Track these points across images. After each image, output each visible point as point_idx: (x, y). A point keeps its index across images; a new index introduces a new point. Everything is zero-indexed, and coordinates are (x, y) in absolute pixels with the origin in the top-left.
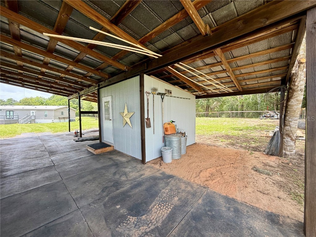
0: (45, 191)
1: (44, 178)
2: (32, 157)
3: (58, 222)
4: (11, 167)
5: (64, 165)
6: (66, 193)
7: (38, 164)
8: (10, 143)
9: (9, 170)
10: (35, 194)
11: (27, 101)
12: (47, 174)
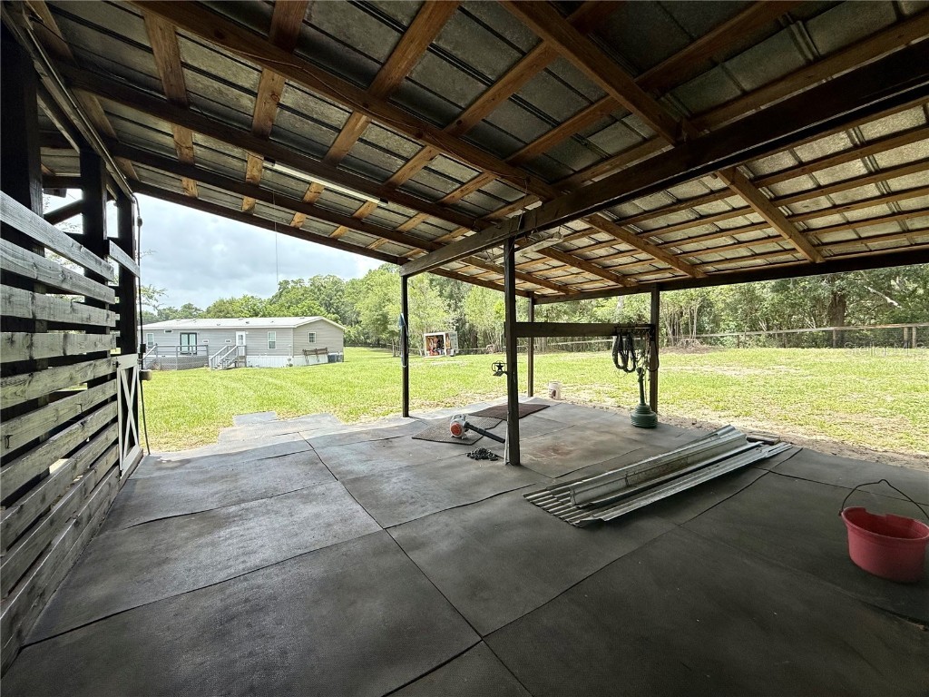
11: (222, 307)
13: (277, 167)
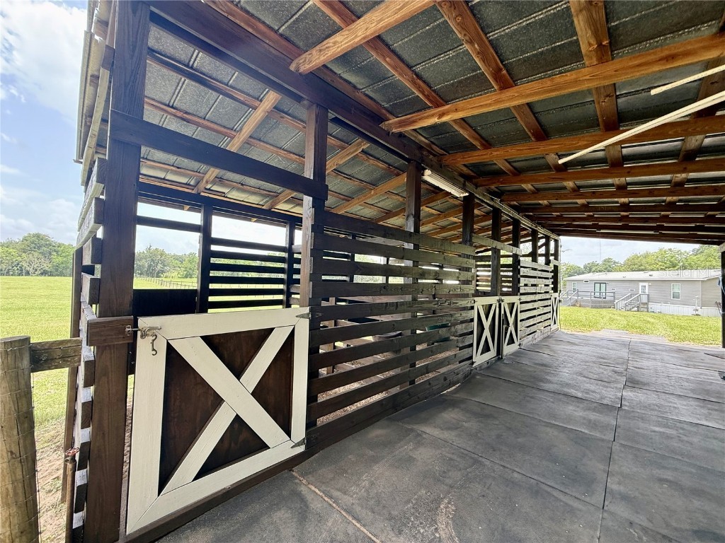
0: (572, 440)
1: (584, 419)
2: (590, 377)
3: (555, 493)
4: (554, 379)
5: (642, 419)
6: (602, 467)
7: (594, 392)
8: (577, 341)
9: (550, 382)
10: (556, 433)
11: (636, 261)
12: (593, 416)
13: (602, 231)
